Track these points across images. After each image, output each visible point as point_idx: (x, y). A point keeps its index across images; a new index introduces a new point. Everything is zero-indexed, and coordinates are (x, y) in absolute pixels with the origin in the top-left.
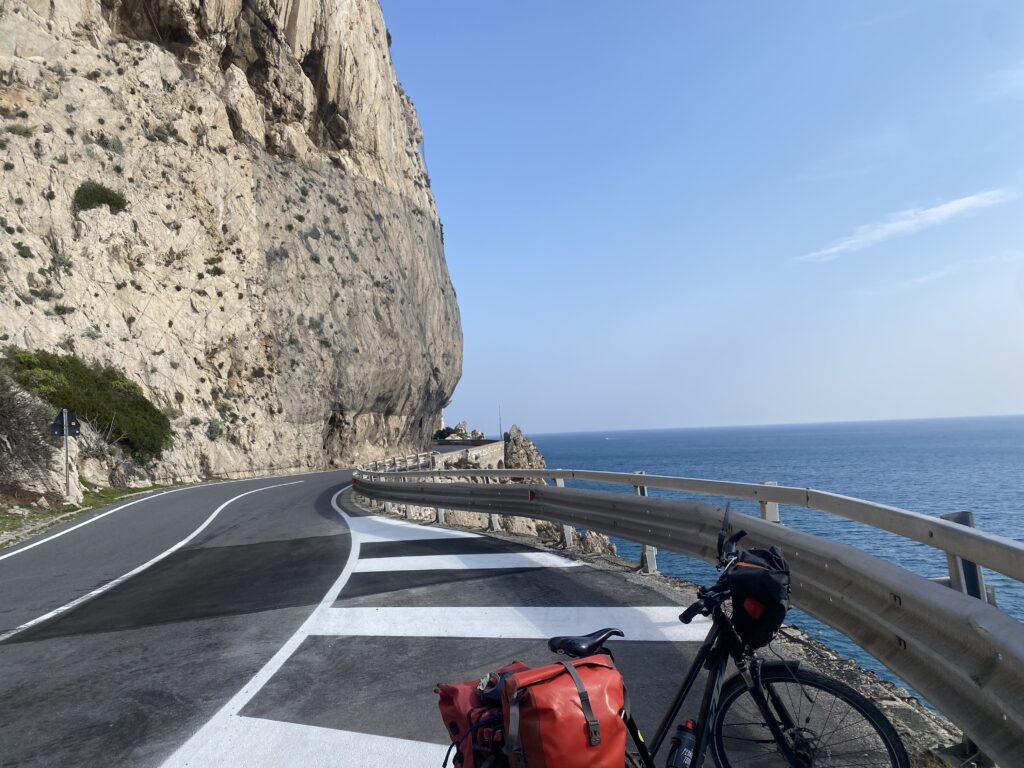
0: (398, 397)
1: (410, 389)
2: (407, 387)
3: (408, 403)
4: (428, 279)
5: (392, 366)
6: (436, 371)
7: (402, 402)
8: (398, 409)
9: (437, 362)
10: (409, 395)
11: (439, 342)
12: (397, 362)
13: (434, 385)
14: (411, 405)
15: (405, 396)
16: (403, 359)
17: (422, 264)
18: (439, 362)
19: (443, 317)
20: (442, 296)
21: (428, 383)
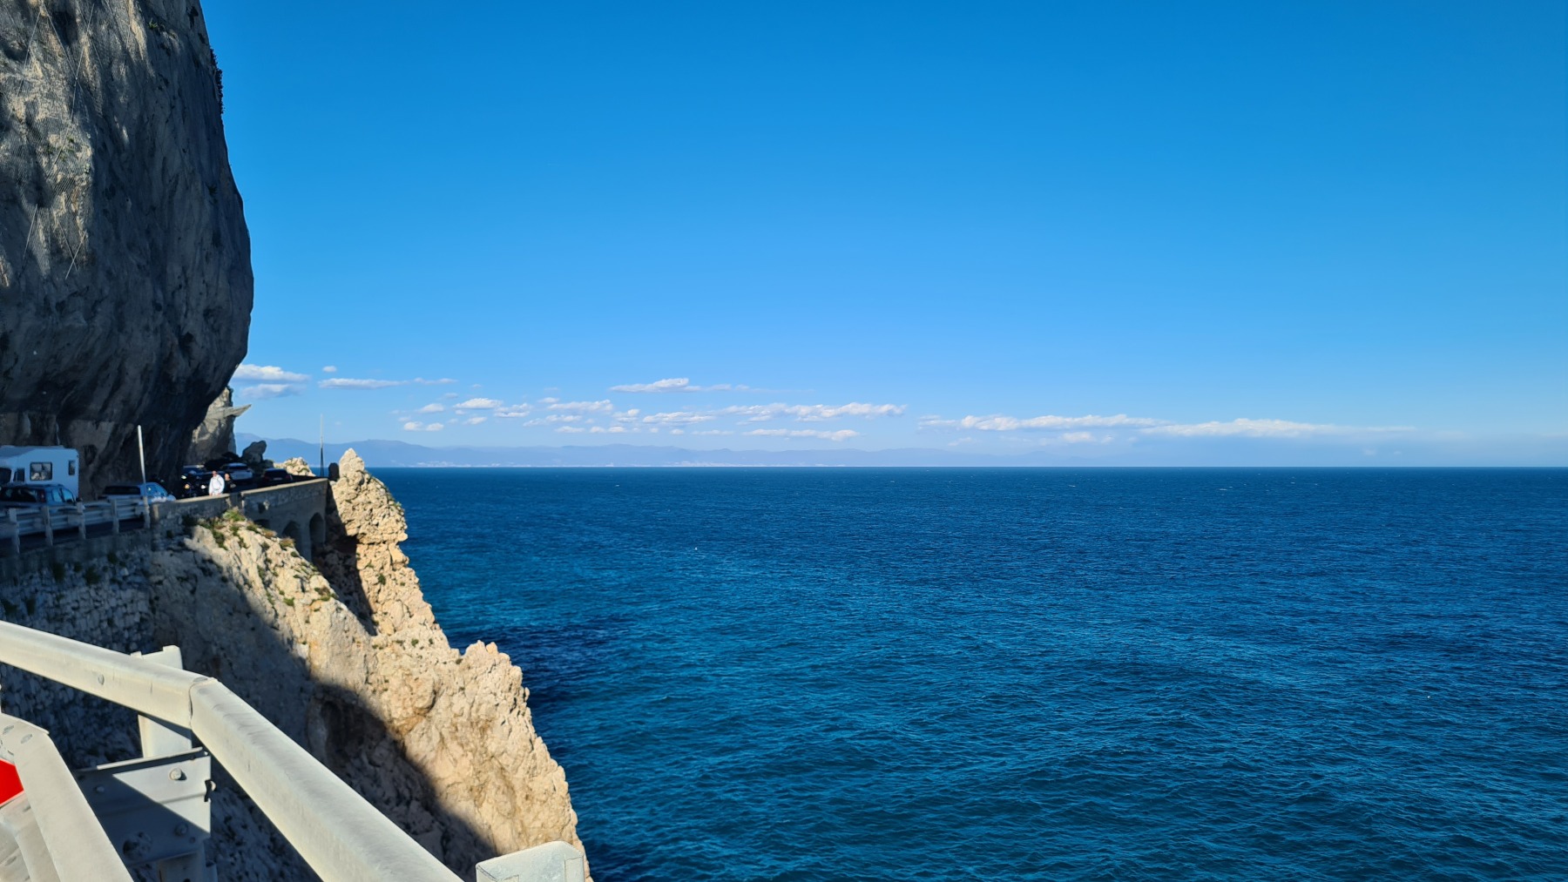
0: (93, 385)
1: (121, 370)
2: (114, 366)
3: (119, 397)
4: (177, 161)
5: (77, 320)
6: (186, 341)
7: (102, 393)
8: (94, 406)
9: (191, 323)
10: (118, 384)
11: (197, 286)
12: (91, 314)
13: (181, 368)
14: (125, 402)
15: (111, 381)
16: (106, 309)
17: (163, 131)
18: (193, 325)
19: (208, 238)
20: (207, 198)
21: (166, 361)
